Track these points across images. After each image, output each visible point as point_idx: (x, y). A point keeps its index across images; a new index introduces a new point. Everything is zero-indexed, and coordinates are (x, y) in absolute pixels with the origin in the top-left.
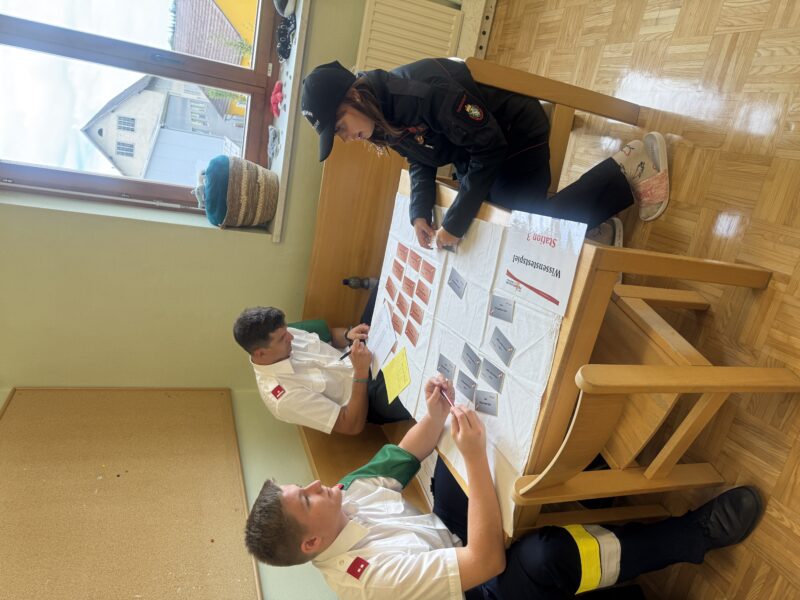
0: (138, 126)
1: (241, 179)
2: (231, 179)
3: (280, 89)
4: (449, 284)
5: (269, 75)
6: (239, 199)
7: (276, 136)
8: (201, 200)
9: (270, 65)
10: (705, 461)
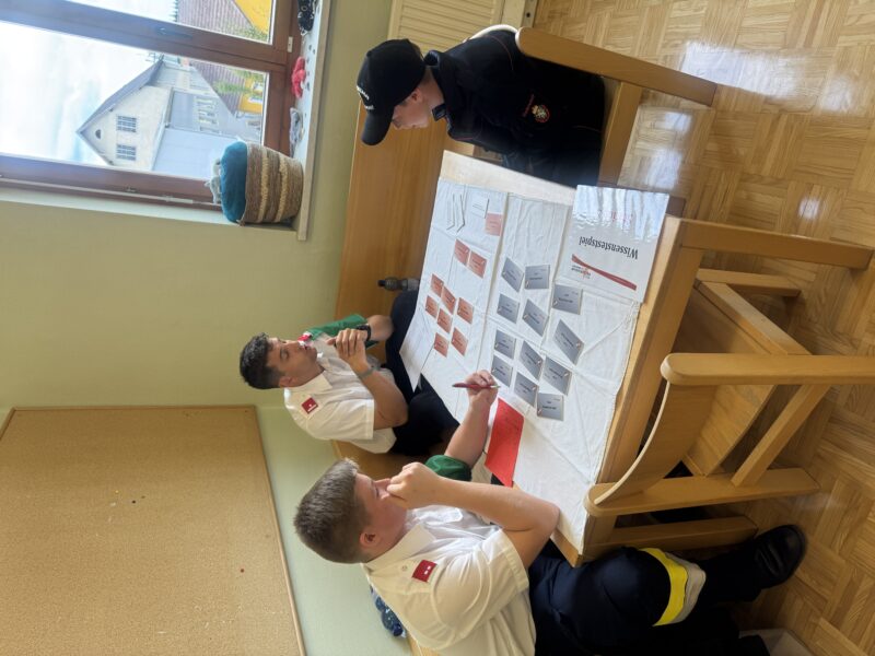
0: (140, 126)
1: (260, 168)
2: (249, 169)
3: (302, 66)
4: (503, 276)
5: (290, 50)
6: (260, 191)
7: (299, 119)
8: (216, 193)
9: (291, 39)
10: (797, 466)
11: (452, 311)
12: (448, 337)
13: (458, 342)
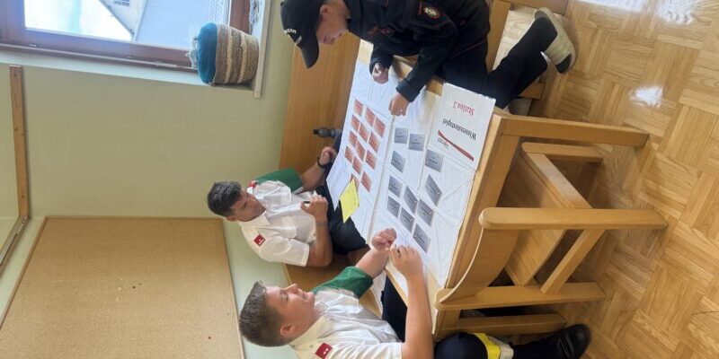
1: (227, 44)
2: (218, 45)
4: (395, 138)
6: (226, 61)
7: (256, 5)
8: (193, 61)
10: (592, 281)
11: (362, 159)
12: (359, 178)
13: (366, 182)
